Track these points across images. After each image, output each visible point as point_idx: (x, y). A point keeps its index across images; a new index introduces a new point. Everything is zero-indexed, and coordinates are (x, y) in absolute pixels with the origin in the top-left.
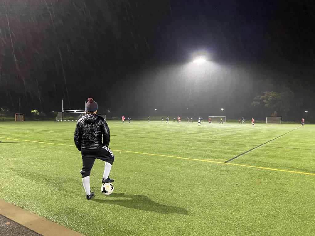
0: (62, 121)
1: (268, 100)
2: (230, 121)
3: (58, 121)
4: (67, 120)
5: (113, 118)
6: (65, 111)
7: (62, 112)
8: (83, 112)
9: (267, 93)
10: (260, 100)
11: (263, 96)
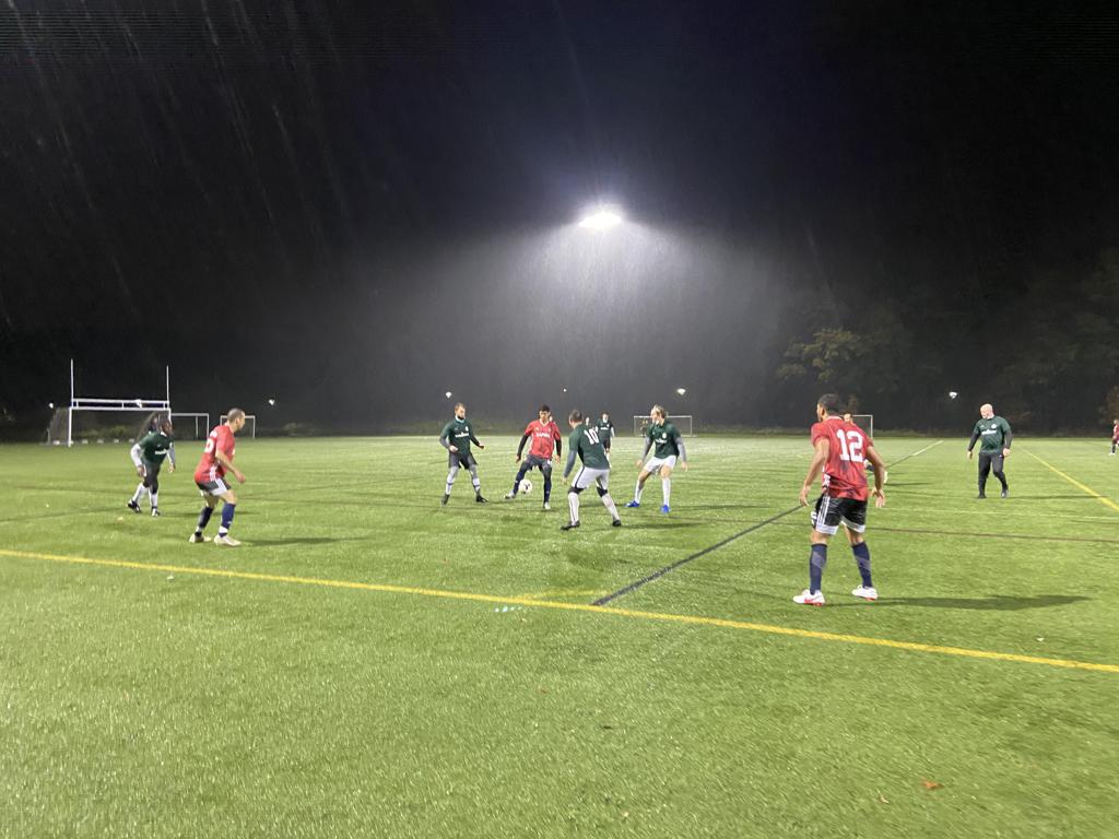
0: (70, 442)
1: (826, 357)
2: (705, 429)
3: (58, 443)
4: (92, 439)
5: (287, 427)
6: (81, 404)
7: (71, 409)
8: (161, 406)
9: (822, 334)
10: (803, 359)
11: (813, 346)
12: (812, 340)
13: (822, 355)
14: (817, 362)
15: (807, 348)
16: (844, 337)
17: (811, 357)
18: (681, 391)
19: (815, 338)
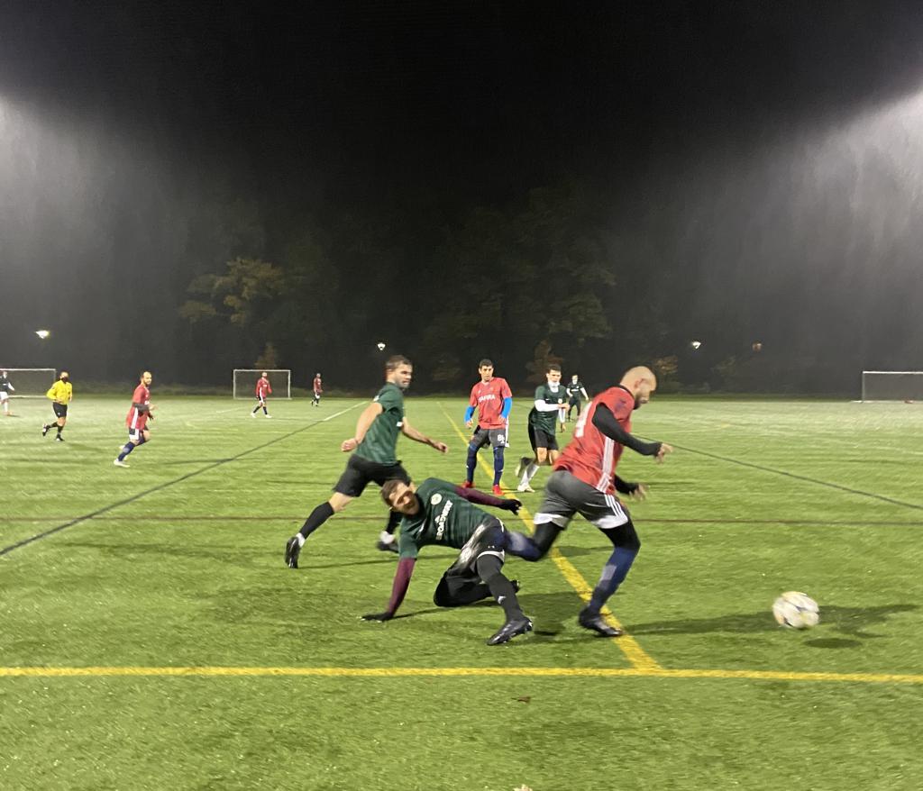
1: (243, 295)
9: (237, 264)
10: (212, 296)
11: (227, 279)
12: (225, 271)
13: (237, 291)
14: (230, 300)
15: (220, 281)
16: (265, 271)
17: (224, 292)
18: (43, 334)
19: (229, 268)
